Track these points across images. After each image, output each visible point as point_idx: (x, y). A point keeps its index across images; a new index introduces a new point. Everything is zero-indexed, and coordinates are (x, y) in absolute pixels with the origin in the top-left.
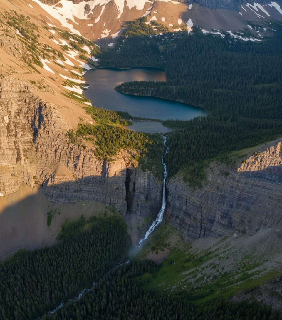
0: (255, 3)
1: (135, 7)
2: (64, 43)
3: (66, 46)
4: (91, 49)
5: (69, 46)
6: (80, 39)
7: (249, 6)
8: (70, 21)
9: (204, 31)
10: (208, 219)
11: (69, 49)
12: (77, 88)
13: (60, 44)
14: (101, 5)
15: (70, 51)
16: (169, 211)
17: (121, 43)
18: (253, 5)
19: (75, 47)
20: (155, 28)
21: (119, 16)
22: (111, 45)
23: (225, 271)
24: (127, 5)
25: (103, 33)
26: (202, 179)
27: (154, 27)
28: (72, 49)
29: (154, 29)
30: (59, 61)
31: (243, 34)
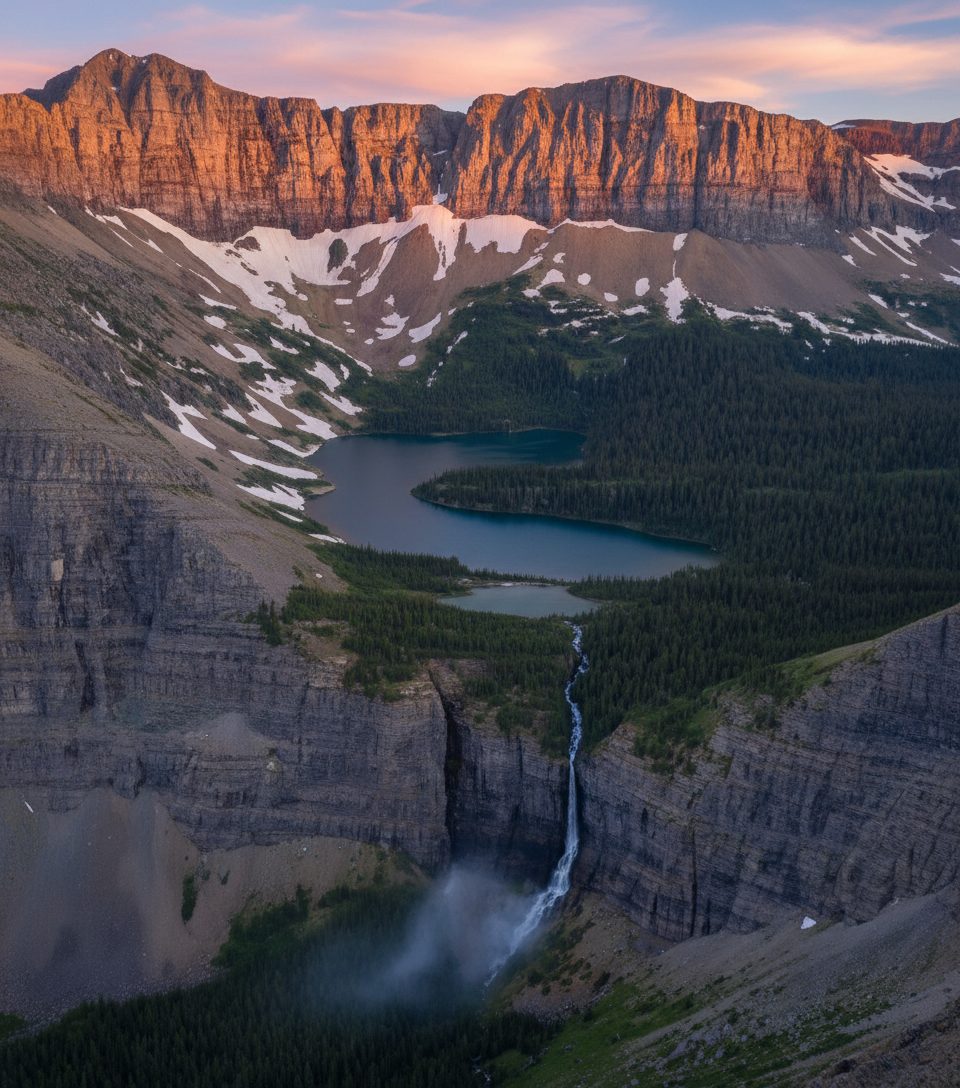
0: (899, 229)
1: (494, 245)
2: (251, 355)
3: (256, 366)
4: (340, 374)
5: (266, 365)
6: (308, 344)
7: (880, 235)
8: (277, 290)
9: (724, 314)
10: (716, 876)
11: (267, 376)
12: (288, 493)
13: (239, 360)
14: (381, 242)
15: (269, 381)
16: (590, 854)
17: (443, 355)
18: (894, 233)
19: (285, 367)
20: (556, 307)
21: (440, 274)
22: (409, 361)
23: (768, 1031)
24: (467, 241)
25: (383, 326)
26: (693, 745)
27: (553, 303)
28: (276, 376)
29: (554, 311)
30: (231, 413)
31: (851, 321)
